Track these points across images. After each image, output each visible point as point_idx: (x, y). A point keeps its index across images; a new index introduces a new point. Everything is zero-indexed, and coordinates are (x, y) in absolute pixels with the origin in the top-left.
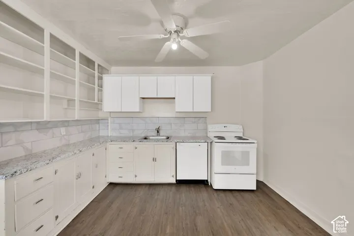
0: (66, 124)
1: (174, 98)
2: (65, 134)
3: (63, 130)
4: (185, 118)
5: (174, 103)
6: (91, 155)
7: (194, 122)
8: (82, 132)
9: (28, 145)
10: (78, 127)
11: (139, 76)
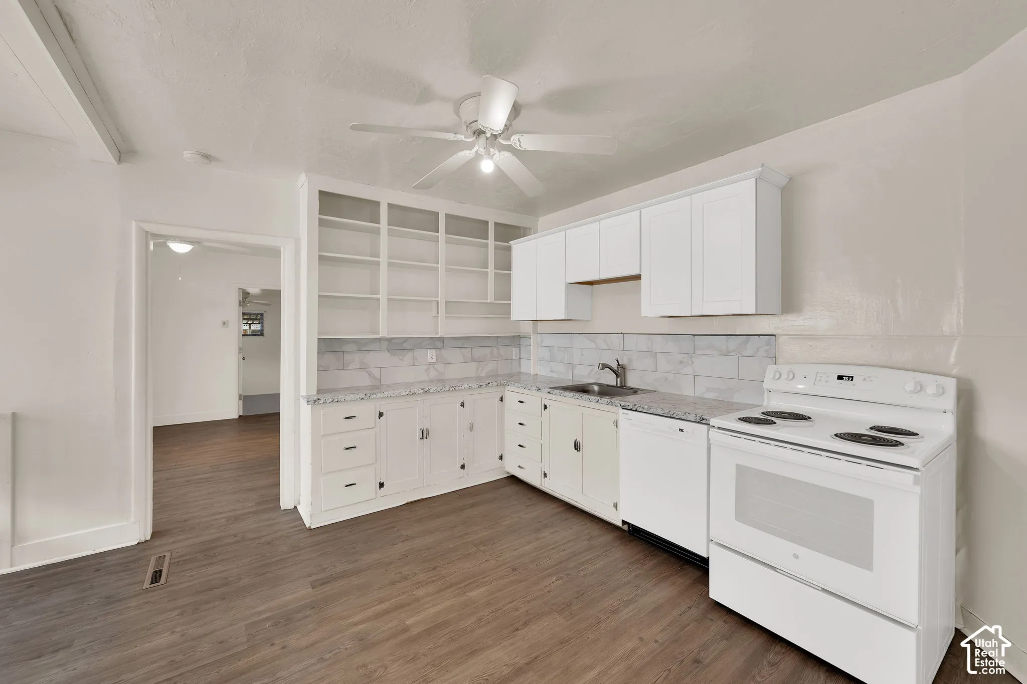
0: (439, 344)
1: (638, 277)
2: (434, 360)
3: (431, 355)
4: (695, 335)
5: (639, 291)
6: (459, 404)
7: (727, 353)
8: (473, 360)
9: (376, 372)
10: (463, 350)
11: (565, 230)
